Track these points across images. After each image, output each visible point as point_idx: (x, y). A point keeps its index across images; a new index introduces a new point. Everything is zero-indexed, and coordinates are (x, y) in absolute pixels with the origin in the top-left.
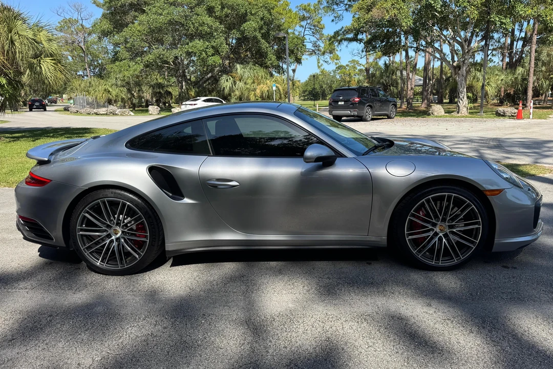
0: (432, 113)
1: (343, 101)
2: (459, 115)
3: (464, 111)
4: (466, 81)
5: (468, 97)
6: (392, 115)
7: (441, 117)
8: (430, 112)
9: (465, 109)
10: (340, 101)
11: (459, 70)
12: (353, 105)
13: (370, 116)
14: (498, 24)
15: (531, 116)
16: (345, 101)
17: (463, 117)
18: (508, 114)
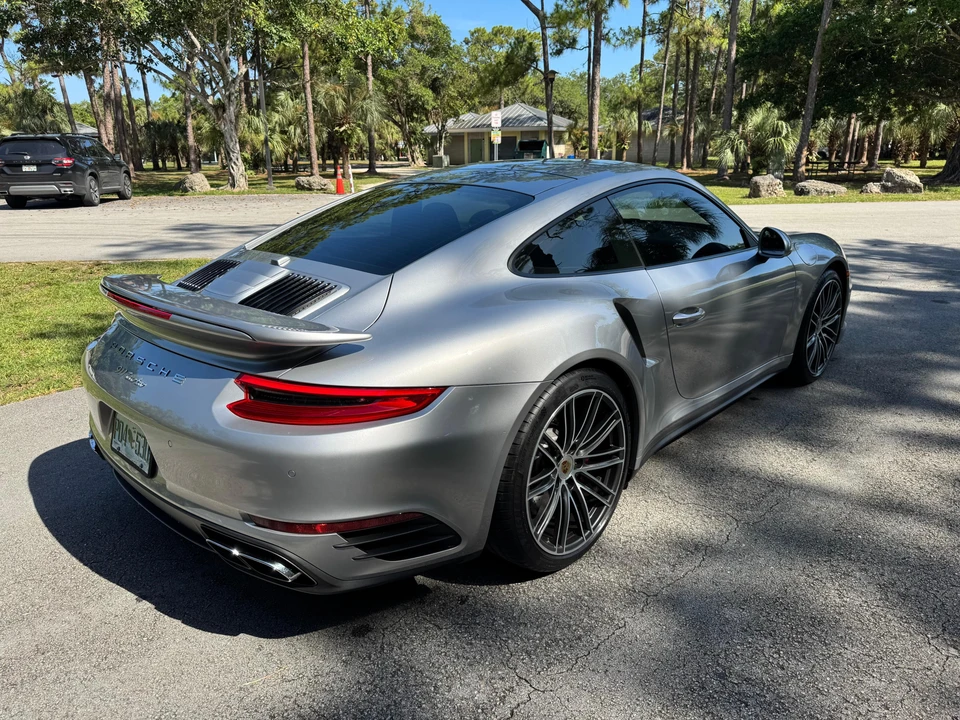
0: (191, 188)
1: (33, 164)
2: (237, 190)
3: (242, 183)
4: (236, 130)
5: (245, 160)
6: (128, 192)
7: (206, 194)
8: (187, 185)
9: (242, 180)
10: (25, 165)
11: (224, 111)
12: (62, 174)
13: (97, 194)
14: (276, 38)
15: (353, 189)
16: (38, 165)
17: (243, 193)
18: (316, 186)
